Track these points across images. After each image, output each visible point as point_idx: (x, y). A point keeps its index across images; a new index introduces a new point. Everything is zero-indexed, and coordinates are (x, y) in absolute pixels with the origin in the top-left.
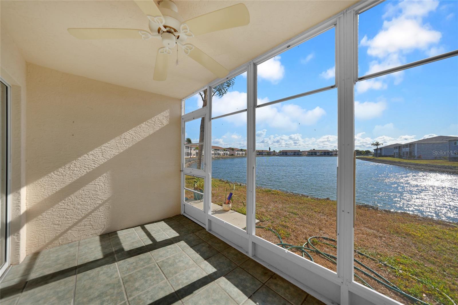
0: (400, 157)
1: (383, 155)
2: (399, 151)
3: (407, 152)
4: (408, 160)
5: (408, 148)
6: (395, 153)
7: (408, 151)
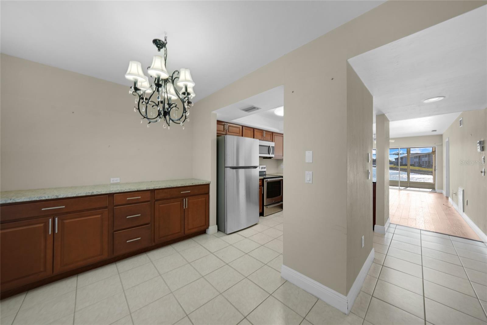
0: (420, 166)
1: (404, 164)
2: (419, 160)
3: (426, 162)
4: (427, 168)
5: (427, 158)
6: (415, 162)
7: (427, 160)
